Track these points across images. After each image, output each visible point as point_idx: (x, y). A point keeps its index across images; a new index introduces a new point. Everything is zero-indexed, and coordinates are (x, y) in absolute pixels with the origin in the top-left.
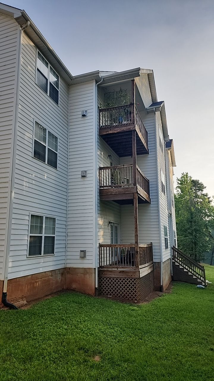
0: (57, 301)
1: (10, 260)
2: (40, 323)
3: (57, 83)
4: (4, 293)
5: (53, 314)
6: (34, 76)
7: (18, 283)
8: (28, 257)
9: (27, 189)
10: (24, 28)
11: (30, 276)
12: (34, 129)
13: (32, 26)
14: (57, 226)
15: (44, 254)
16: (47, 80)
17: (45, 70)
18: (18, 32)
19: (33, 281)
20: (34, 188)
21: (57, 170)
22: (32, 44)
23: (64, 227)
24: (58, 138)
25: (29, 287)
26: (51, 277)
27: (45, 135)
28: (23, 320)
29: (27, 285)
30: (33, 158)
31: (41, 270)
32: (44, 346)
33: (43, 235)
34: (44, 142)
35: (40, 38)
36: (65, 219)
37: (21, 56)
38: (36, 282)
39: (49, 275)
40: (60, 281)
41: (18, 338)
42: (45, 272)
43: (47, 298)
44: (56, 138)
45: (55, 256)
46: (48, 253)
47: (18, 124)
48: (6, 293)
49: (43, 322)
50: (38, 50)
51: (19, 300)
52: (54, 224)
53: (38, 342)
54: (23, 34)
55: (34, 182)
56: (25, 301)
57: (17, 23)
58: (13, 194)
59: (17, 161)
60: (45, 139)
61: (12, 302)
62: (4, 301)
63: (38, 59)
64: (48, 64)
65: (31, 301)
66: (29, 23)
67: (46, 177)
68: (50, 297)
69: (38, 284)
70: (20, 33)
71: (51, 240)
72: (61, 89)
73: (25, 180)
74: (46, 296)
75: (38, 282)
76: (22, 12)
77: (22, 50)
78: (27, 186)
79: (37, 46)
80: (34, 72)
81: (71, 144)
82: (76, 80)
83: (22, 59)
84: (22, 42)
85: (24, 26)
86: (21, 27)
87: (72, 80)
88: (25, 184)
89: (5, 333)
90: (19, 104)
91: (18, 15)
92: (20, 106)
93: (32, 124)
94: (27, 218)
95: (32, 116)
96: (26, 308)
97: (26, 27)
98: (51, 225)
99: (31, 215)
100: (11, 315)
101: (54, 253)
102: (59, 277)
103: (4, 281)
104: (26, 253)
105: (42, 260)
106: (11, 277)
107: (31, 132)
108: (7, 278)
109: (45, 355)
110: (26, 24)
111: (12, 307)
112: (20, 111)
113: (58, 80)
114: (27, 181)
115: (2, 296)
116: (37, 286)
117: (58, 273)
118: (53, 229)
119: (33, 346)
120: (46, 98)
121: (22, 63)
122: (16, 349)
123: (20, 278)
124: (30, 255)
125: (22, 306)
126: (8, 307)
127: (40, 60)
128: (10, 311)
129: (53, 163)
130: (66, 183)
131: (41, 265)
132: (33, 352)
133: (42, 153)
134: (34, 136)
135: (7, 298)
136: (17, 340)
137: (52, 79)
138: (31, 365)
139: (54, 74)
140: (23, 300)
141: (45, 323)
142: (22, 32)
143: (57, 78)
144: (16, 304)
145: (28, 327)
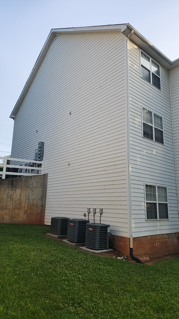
0: (177, 263)
1: (133, 221)
2: (165, 280)
3: (158, 72)
4: (131, 248)
5: (175, 274)
6: (139, 72)
7: (140, 241)
8: (147, 220)
9: (140, 164)
10: (129, 37)
11: (150, 237)
12: (142, 114)
13: (135, 33)
14: (168, 194)
15: (160, 218)
16: (149, 71)
17: (148, 64)
18: (125, 41)
19: (153, 241)
20: (146, 162)
21: (164, 145)
22: (136, 47)
23: (175, 195)
24: (163, 118)
25: (150, 245)
26: (168, 239)
27: (151, 117)
28: (150, 274)
29: (148, 244)
30: (143, 138)
31: (159, 233)
32: (173, 302)
33: (157, 202)
34: (151, 123)
35: (142, 40)
36: (175, 188)
37: (128, 59)
38: (155, 242)
39: (166, 237)
40: (176, 244)
41: (148, 289)
42: (162, 234)
43: (167, 258)
44: (161, 118)
45: (170, 221)
46: (163, 218)
47: (130, 113)
48: (132, 248)
49: (167, 279)
50: (141, 50)
51: (143, 256)
52: (166, 193)
53: (167, 297)
54: (129, 42)
55: (145, 158)
56: (148, 258)
57: (124, 35)
58: (130, 168)
59: (131, 142)
60: (152, 121)
61: (138, 257)
62: (131, 255)
63: (141, 58)
64: (150, 58)
65: (152, 258)
66: (133, 31)
67: (154, 153)
68: (169, 257)
69: (157, 244)
70: (127, 41)
71: (164, 207)
72: (162, 76)
73: (138, 157)
74: (165, 256)
75: (157, 242)
76: (127, 25)
77: (129, 55)
78: (140, 161)
79: (140, 47)
80: (139, 68)
81: (174, 120)
82: (175, 63)
83: (129, 62)
84: (128, 48)
85: (129, 36)
86: (127, 37)
87: (171, 65)
88: (138, 159)
89: (137, 282)
90: (130, 97)
91: (124, 28)
92: (130, 99)
93: (140, 110)
94: (142, 187)
95: (140, 104)
96: (150, 264)
97: (131, 35)
98: (163, 194)
99: (146, 185)
100: (140, 268)
101: (168, 219)
102: (175, 241)
103: (130, 238)
104: (145, 216)
105: (159, 224)
106: (135, 235)
107: (140, 117)
108: (132, 236)
109: (175, 310)
110: (131, 33)
111: (138, 261)
112: (130, 102)
113: (159, 69)
114: (140, 157)
115: (130, 251)
116: (156, 245)
117: (174, 237)
118: (165, 197)
119: (162, 299)
120: (150, 87)
121: (129, 65)
122: (148, 298)
123: (142, 237)
124: (148, 218)
125: (146, 262)
126: (136, 261)
127: (143, 58)
128: (138, 264)
129: (160, 140)
130: (173, 156)
131: (158, 228)
132: (164, 305)
133: (149, 132)
134: (142, 120)
135: (134, 253)
136: (148, 291)
137: (153, 69)
138: (164, 316)
139: (155, 65)
140: (146, 256)
141: (170, 281)
142: (128, 40)
143: (158, 67)
144: (141, 259)
145: (155, 281)
